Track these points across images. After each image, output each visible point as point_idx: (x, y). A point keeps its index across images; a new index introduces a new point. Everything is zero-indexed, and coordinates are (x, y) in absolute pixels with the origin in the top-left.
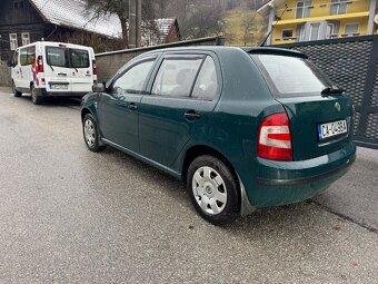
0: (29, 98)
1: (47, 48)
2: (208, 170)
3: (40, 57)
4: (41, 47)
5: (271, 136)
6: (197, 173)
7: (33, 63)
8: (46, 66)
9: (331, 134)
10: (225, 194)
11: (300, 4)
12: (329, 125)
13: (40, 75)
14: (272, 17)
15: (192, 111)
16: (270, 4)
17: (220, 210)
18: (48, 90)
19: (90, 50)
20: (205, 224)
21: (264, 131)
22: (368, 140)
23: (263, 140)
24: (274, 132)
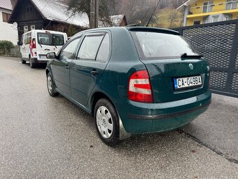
0: (29, 64)
1: (38, 33)
2: (104, 108)
3: (34, 39)
4: (34, 33)
5: (136, 86)
6: (99, 111)
7: (30, 43)
8: (37, 45)
9: (186, 85)
10: (112, 125)
11: (206, 4)
12: (185, 79)
13: (34, 50)
14: (186, 12)
15: (94, 69)
16: (185, 4)
17: (110, 135)
18: (39, 59)
19: (65, 35)
20: (102, 144)
21: (132, 82)
22: (233, 91)
23: (132, 89)
24: (140, 83)
